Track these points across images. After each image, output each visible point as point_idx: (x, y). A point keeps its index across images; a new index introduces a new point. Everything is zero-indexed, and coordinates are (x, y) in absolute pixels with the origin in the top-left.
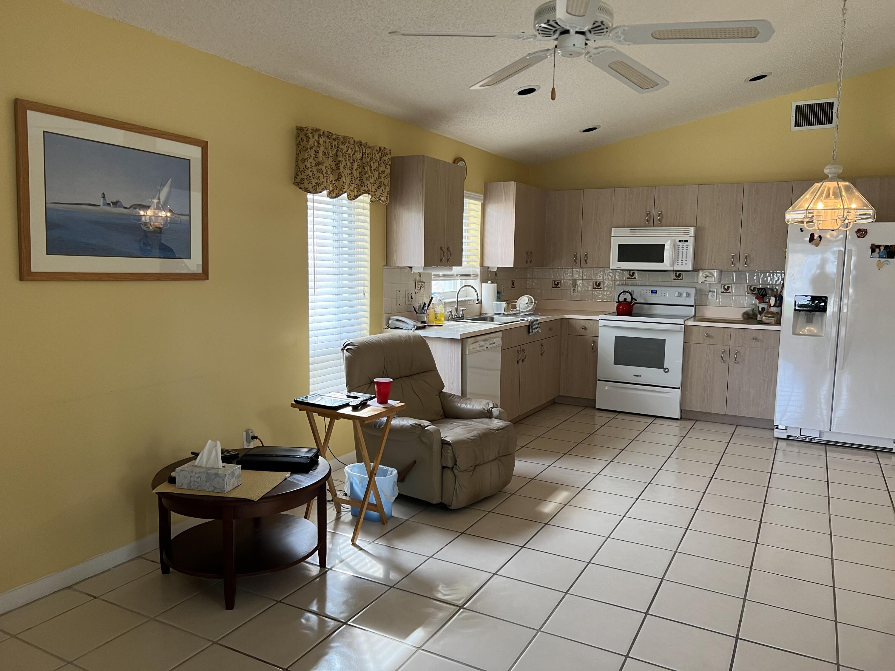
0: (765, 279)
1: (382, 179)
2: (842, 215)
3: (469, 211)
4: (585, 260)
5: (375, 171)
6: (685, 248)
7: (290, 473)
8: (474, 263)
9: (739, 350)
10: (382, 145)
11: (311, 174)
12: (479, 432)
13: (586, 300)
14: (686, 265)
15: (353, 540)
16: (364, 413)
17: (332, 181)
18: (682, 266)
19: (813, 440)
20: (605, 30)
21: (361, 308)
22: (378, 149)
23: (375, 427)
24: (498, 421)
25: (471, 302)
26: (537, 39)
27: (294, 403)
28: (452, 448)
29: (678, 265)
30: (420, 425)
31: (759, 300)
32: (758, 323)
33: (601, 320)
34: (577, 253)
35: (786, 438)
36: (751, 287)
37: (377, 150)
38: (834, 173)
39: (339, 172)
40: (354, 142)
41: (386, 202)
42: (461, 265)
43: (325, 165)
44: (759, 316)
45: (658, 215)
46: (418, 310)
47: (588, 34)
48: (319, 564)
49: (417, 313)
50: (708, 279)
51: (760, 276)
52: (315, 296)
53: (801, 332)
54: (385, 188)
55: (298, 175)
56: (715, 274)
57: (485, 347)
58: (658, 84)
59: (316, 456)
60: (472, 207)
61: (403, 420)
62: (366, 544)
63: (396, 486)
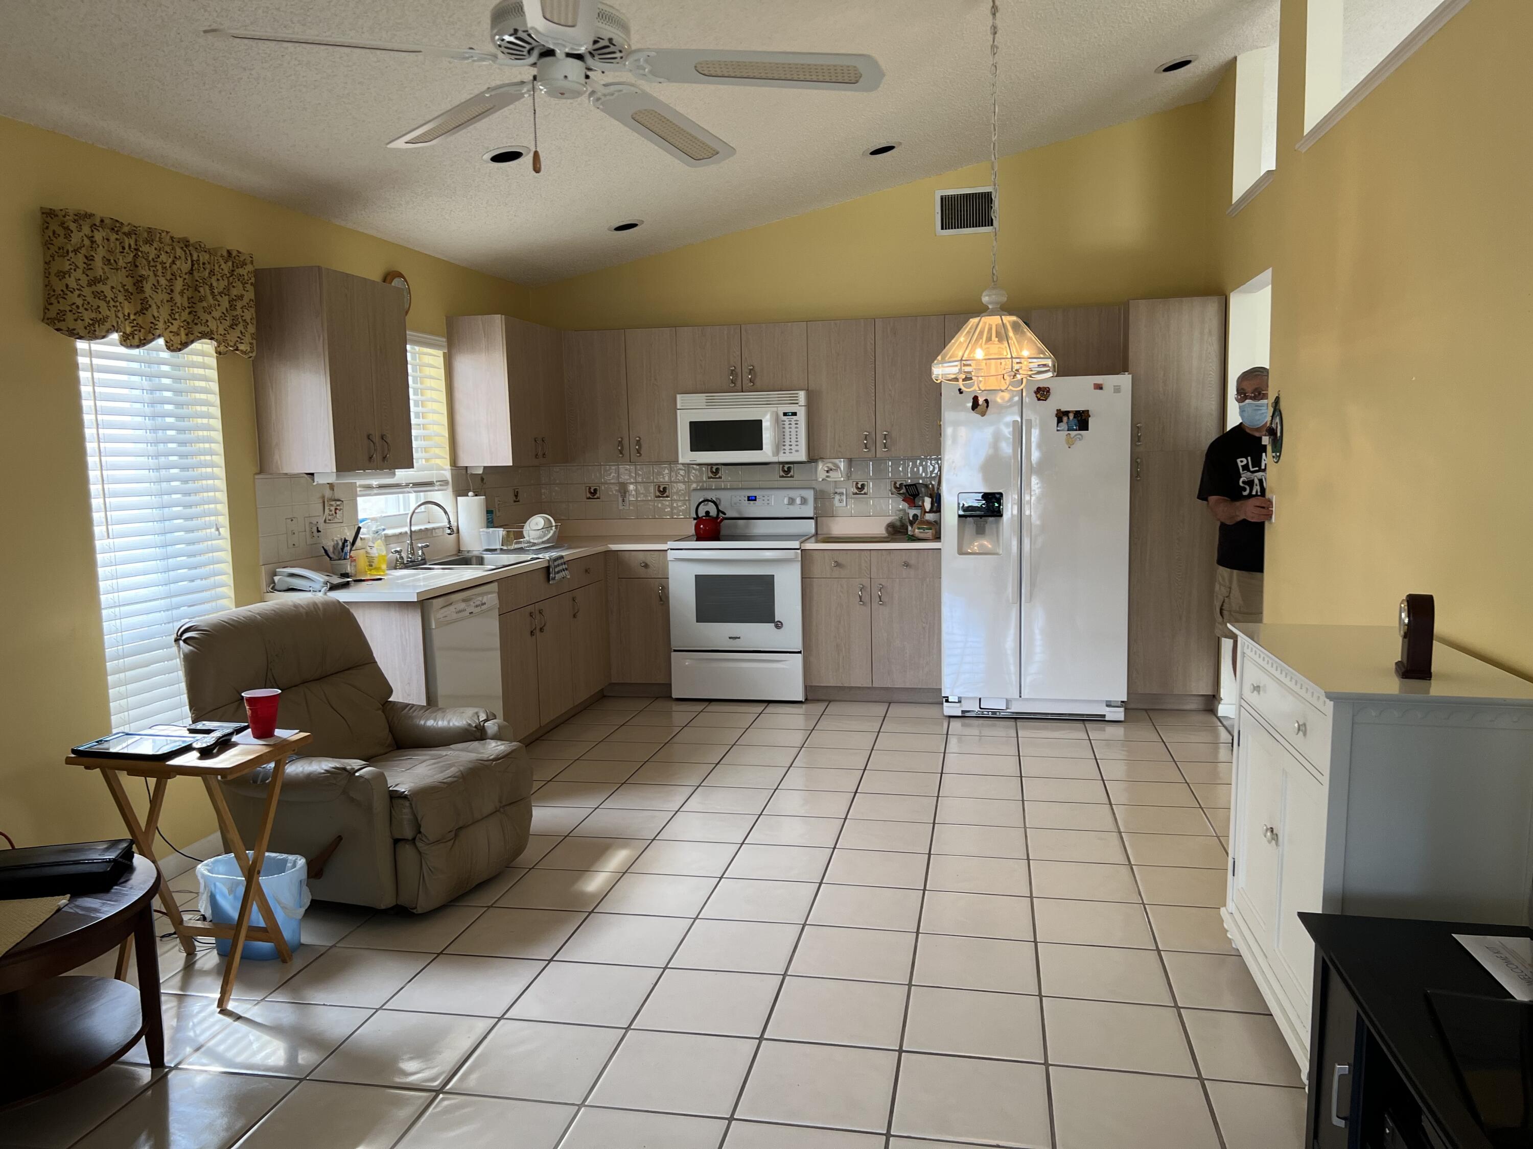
0: (915, 469)
1: (239, 312)
2: (1010, 367)
3: (421, 367)
4: (637, 450)
5: (222, 296)
6: (793, 426)
7: (69, 896)
8: (438, 461)
9: (883, 584)
10: (233, 246)
11: (79, 302)
12: (462, 768)
13: (645, 517)
14: (797, 453)
15: (221, 1002)
16: (225, 760)
17: (129, 314)
18: (790, 454)
19: (998, 714)
20: (618, 55)
21: (213, 556)
22: (225, 254)
23: (255, 782)
24: (497, 743)
25: (439, 533)
26: (498, 61)
27: (73, 756)
28: (411, 804)
29: (784, 453)
30: (344, 769)
31: (908, 504)
32: (908, 540)
33: (671, 549)
34: (622, 438)
35: (960, 714)
36: (895, 483)
37: (222, 256)
38: (997, 303)
39: (142, 298)
40: (173, 241)
41: (251, 355)
42: (411, 466)
43: (110, 283)
44: (910, 528)
45: (748, 371)
46: (333, 552)
47: (588, 59)
48: (148, 1062)
49: (330, 558)
50: (831, 474)
51: (909, 466)
52: (111, 541)
53: (969, 551)
54: (246, 327)
55: (51, 304)
56: (842, 465)
57: (467, 613)
58: (717, 153)
59: (128, 855)
60: (427, 359)
61: (311, 762)
62: (250, 1006)
63: (305, 889)
